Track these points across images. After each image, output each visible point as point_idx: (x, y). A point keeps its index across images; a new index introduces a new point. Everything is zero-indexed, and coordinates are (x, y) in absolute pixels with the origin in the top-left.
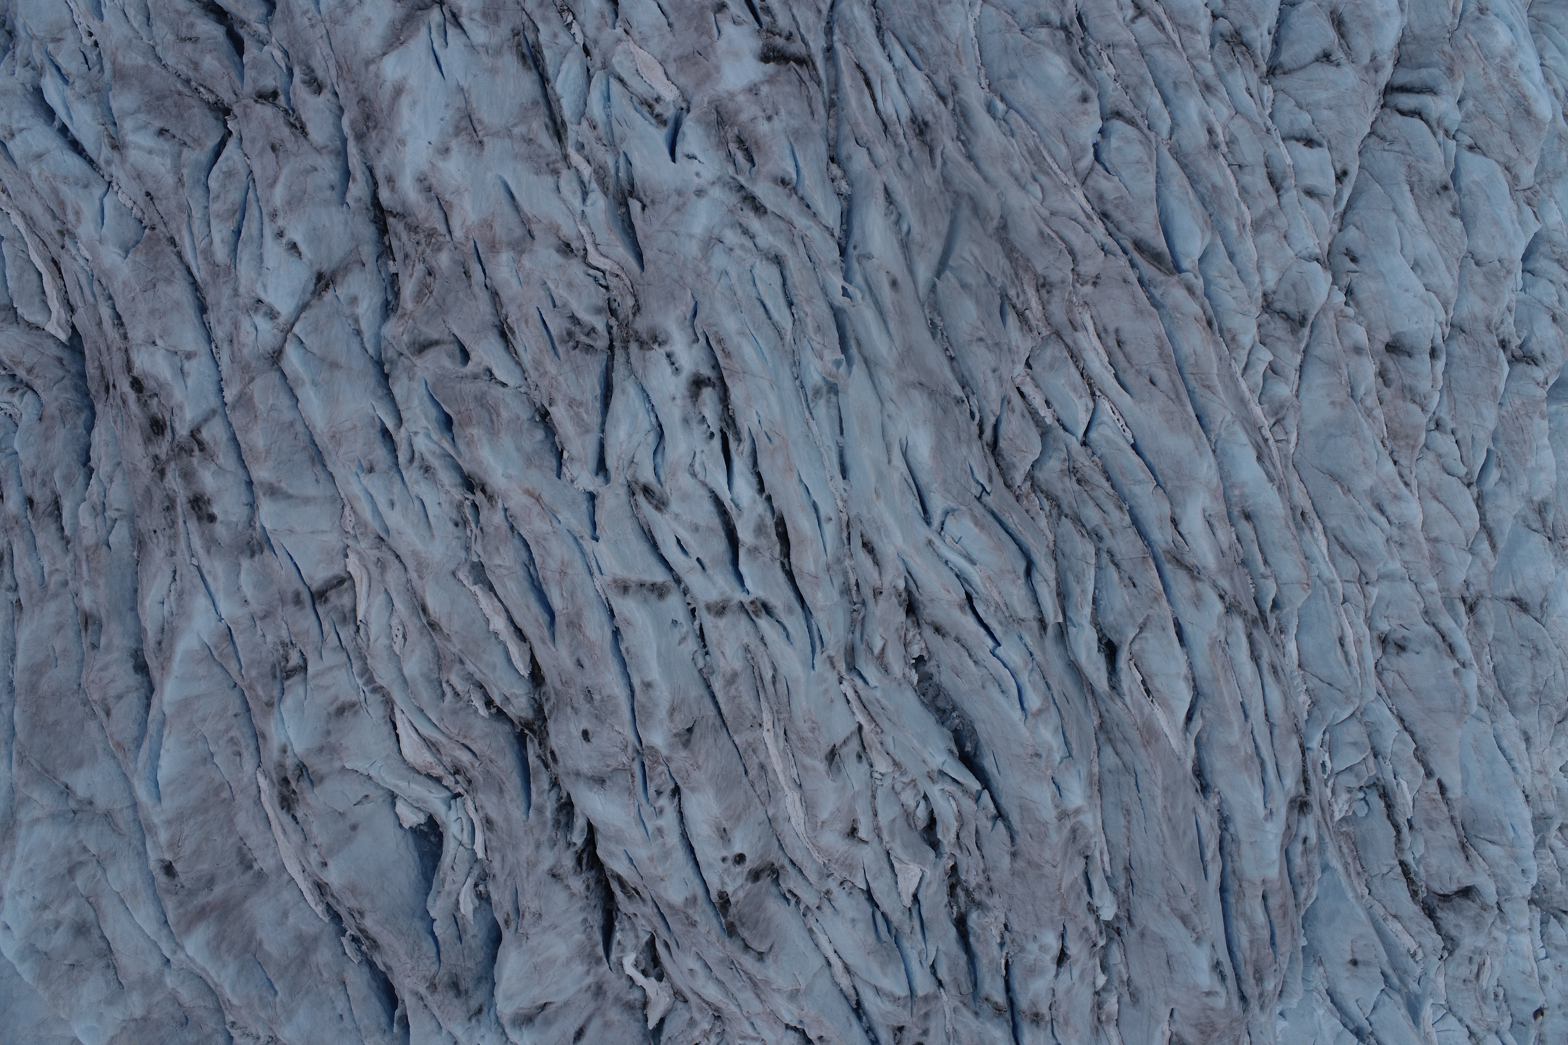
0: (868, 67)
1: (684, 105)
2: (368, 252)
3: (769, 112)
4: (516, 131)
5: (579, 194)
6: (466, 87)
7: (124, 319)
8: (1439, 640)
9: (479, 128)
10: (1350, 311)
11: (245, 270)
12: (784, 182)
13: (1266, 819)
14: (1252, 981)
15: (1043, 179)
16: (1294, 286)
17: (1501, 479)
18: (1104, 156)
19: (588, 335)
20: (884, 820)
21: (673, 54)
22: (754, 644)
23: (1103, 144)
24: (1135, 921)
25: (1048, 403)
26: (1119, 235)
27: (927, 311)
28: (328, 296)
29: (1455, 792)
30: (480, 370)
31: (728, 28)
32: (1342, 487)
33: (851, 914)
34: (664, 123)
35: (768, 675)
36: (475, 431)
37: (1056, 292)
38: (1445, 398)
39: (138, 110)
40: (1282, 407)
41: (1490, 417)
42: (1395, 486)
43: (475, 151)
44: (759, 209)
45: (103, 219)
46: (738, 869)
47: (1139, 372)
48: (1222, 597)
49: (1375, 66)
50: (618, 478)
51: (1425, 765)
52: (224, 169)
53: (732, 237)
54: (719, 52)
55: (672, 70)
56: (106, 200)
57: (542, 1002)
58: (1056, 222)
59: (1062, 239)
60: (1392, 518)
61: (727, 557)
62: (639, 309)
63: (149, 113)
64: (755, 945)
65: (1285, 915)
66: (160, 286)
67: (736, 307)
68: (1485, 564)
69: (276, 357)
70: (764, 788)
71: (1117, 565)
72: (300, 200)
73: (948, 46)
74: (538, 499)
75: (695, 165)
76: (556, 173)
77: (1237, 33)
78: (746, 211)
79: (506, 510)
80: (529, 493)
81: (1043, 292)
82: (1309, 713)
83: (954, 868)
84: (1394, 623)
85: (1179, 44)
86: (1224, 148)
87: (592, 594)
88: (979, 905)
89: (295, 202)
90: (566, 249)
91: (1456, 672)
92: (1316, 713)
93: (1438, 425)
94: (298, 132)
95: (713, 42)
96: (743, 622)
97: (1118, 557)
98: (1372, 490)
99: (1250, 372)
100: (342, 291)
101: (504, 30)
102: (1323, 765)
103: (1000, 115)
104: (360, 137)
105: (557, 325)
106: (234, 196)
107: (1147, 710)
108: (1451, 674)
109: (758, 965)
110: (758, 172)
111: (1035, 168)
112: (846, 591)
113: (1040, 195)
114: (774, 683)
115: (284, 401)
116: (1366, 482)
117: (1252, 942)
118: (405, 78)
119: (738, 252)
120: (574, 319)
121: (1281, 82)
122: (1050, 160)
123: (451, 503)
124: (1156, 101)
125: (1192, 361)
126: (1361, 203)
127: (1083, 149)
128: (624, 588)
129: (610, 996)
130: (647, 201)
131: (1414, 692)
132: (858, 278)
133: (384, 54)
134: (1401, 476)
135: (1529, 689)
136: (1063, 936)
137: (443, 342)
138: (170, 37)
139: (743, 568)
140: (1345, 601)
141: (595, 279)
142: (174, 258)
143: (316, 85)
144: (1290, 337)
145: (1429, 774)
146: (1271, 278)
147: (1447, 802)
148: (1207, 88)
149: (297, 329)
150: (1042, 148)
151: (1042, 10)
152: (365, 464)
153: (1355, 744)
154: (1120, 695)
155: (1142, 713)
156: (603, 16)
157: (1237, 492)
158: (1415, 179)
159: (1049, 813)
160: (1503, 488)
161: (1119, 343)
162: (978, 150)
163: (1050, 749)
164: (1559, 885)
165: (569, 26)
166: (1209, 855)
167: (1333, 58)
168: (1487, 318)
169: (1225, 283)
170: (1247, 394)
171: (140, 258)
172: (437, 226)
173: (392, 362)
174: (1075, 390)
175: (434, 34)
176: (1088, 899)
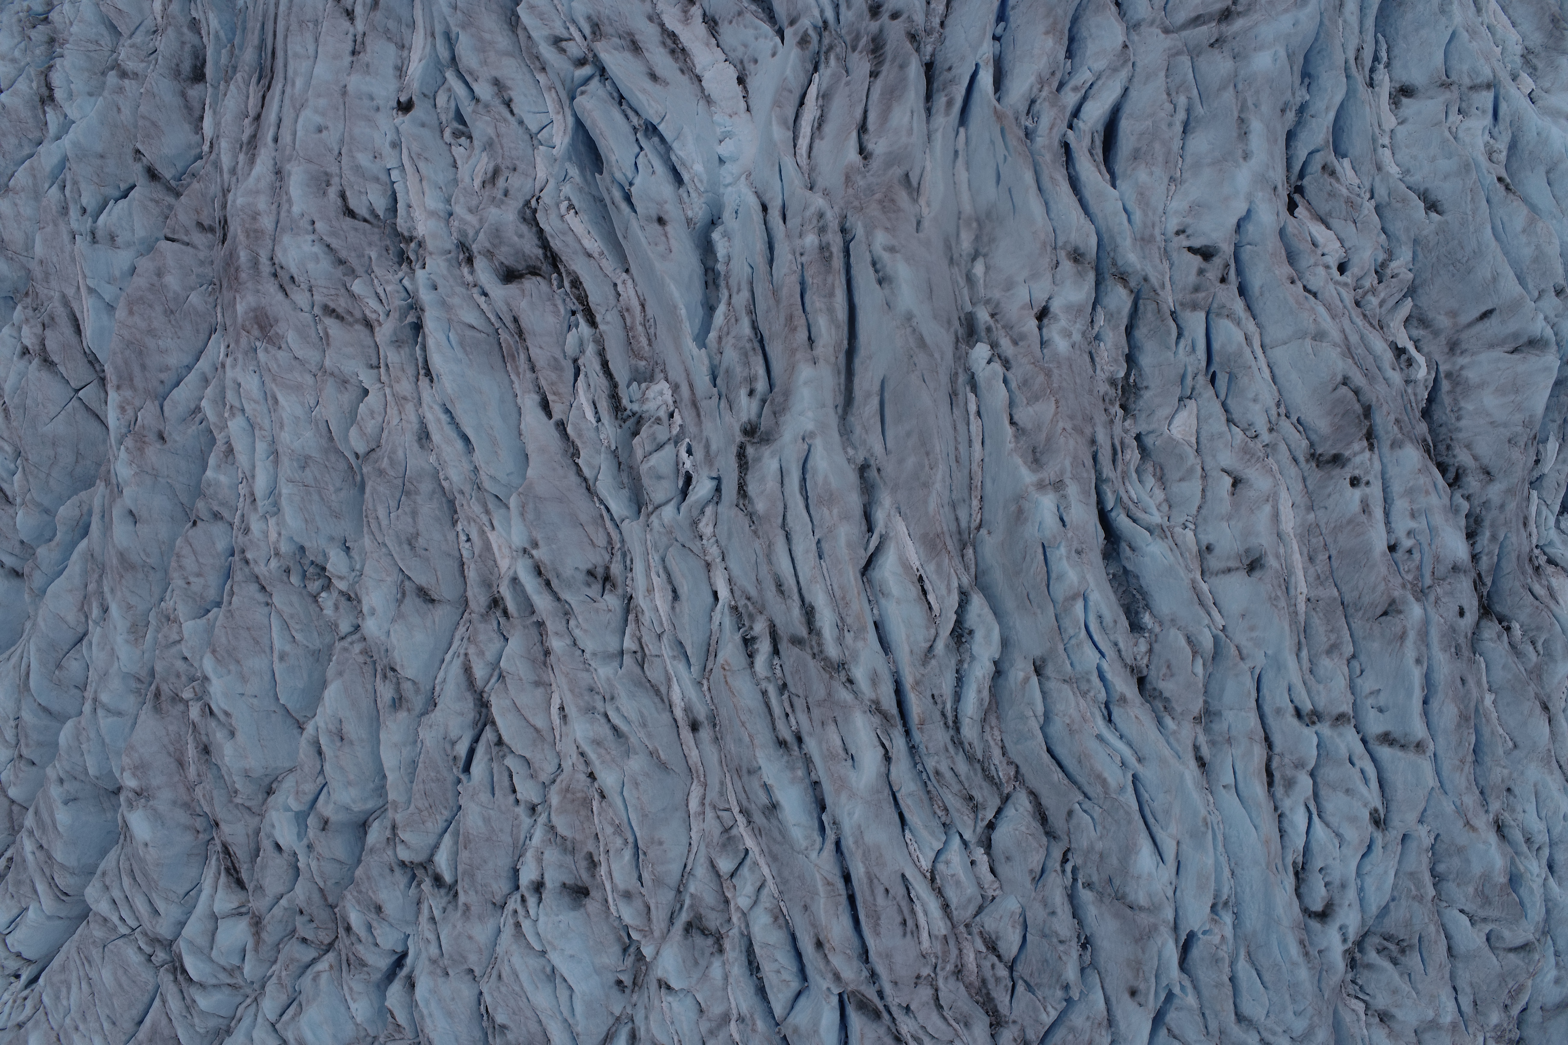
8: (554, 583)
13: (812, 435)
17: (453, 744)
19: (1385, 948)
32: (658, 758)
33: (1257, 407)
42: (600, 756)
46: (1357, 473)
48: (851, 681)
57: (1515, 356)
58: (950, 1035)
59: (945, 1019)
60: (603, 720)
64: (1351, 394)
70: (1314, 541)
74: (1467, 823)
79: (1487, 811)
80: (1473, 829)
84: (601, 605)
87: (1441, 740)
91: (535, 545)
93: (533, 809)
98: (628, 753)
108: (540, 543)
109: (1350, 374)
116: (636, 764)
117: (831, 295)
120: (1395, 962)
128: (1419, 746)
129: (1443, 340)
134: (587, 763)
139: (1315, 753)
144: (702, 911)
145: (561, 426)
146: (716, 970)
147: (539, 389)
153: (659, 478)
155: (939, 566)
160: (453, 734)
163: (1068, 558)
164: (374, 255)
170: (762, 862)
174: (958, 883)
176: (1009, 375)
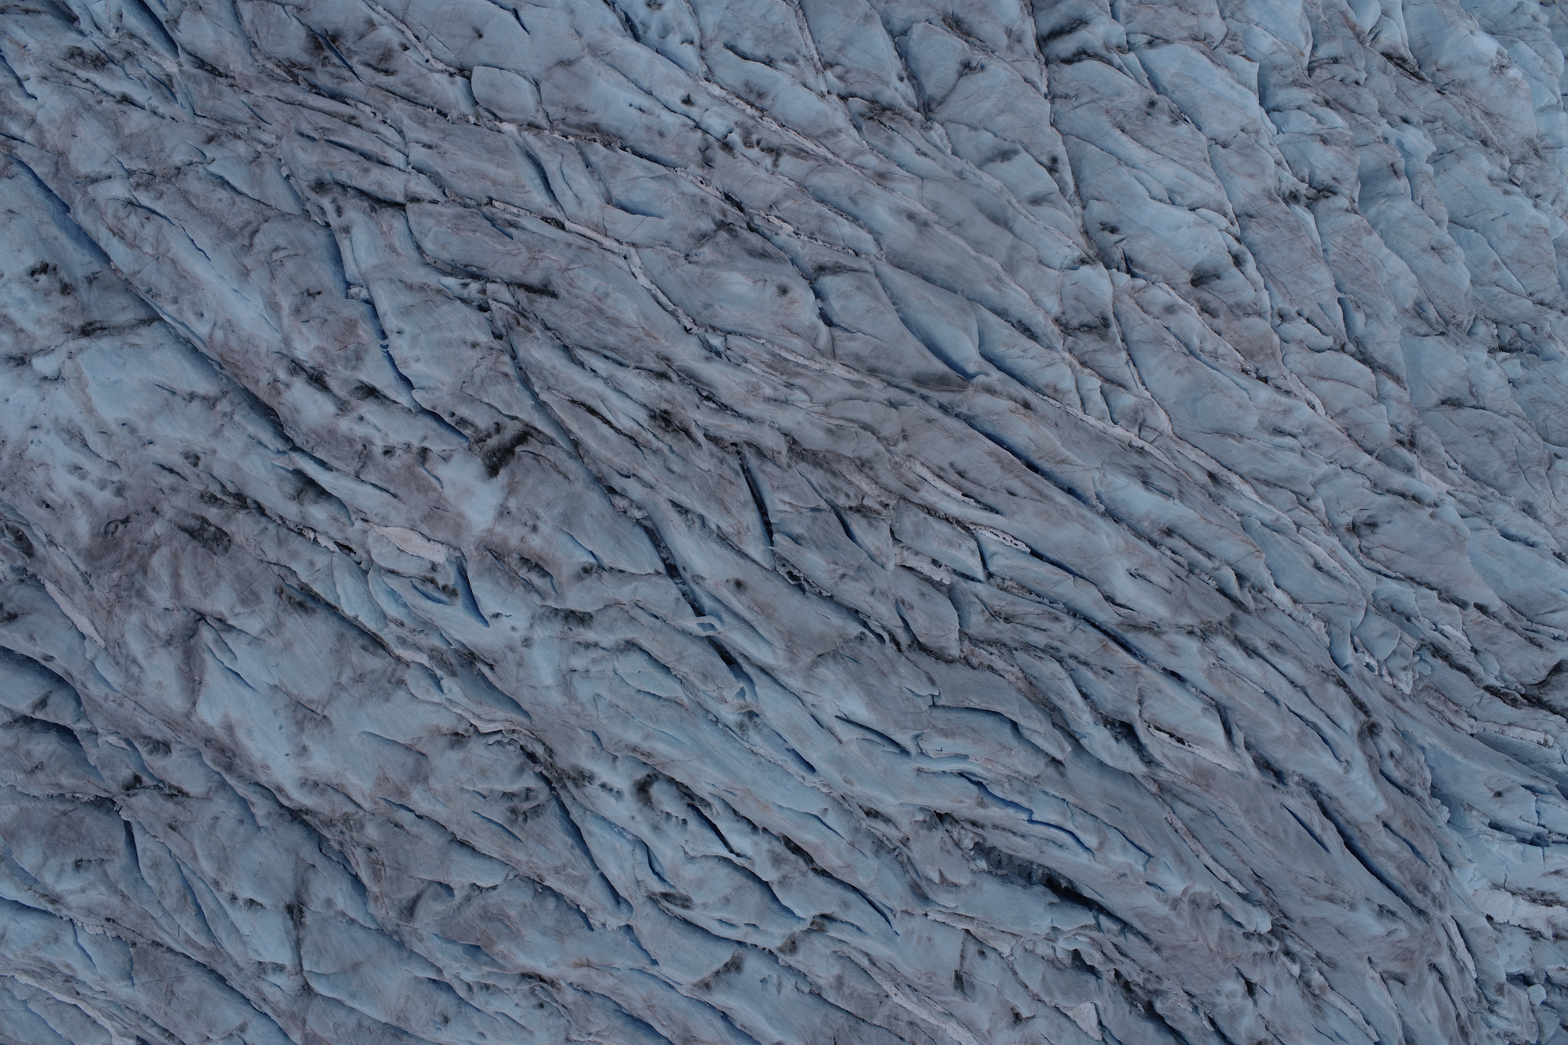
0: (581, 397)
1: (458, 554)
2: (309, 852)
3: (530, 523)
4: (344, 679)
5: (433, 690)
6: (277, 683)
7: (172, 1030)
9: (313, 707)
10: (1140, 282)
11: (230, 946)
12: (587, 570)
14: (1419, 896)
15: (798, 381)
16: (1077, 298)
18: (835, 320)
20: (1035, 986)
21: (417, 516)
22: (837, 947)
23: (827, 308)
24: (1292, 916)
25: (935, 562)
26: (896, 381)
27: (782, 571)
28: (308, 919)
29: (1495, 604)
30: (467, 890)
31: (444, 471)
34: (453, 593)
35: (865, 963)
36: (502, 947)
37: (877, 466)
38: (1273, 289)
39: (46, 858)
40: (1136, 412)
41: (1324, 277)
43: (326, 731)
44: (583, 619)
45: (90, 958)
47: (994, 490)
49: (1014, 36)
50: (638, 900)
51: (1455, 601)
52: (149, 864)
53: (579, 662)
54: (452, 501)
55: (425, 530)
56: (80, 941)
61: (767, 899)
62: (551, 751)
63: (55, 853)
65: (1413, 828)
66: (179, 989)
67: (626, 718)
68: (1399, 401)
69: (307, 989)
71: (1085, 664)
72: (227, 859)
73: (635, 333)
75: (505, 623)
76: (401, 682)
77: (873, 102)
78: (575, 630)
81: (867, 470)
82: (1328, 633)
83: (1118, 974)
85: (830, 156)
86: (933, 217)
88: (1157, 993)
89: (224, 862)
90: (457, 739)
92: (1335, 630)
94: (180, 798)
95: (440, 494)
96: (817, 941)
97: (1082, 657)
99: (1090, 406)
100: (315, 906)
101: (269, 599)
102: (1368, 665)
103: (721, 348)
104: (230, 768)
105: (498, 813)
106: (174, 884)
107: (1189, 759)
110: (560, 584)
111: (784, 377)
112: (880, 845)
113: (805, 397)
114: (874, 964)
115: (341, 1014)
118: (226, 716)
119: (594, 669)
121: (942, 113)
122: (791, 357)
123: (525, 996)
124: (845, 229)
125: (1033, 447)
126: (1086, 173)
127: (813, 328)
130: (491, 662)
131: (1406, 552)
132: (707, 603)
133: (194, 704)
135: (1505, 466)
136: (1240, 974)
137: (423, 892)
138: (21, 777)
140: (1299, 526)
141: (499, 742)
142: (168, 956)
143: (162, 747)
148: (882, 177)
149: (306, 967)
150: (777, 350)
151: (690, 229)
152: (439, 1019)
154: (1159, 765)
156: (336, 520)
157: (1146, 524)
158: (1119, 117)
159: (1163, 910)
161: (961, 474)
162: (725, 399)
165: (315, 539)
166: (1318, 830)
167: (974, 64)
168: (1264, 190)
169: (1016, 352)
171: (144, 977)
172: (345, 810)
173: (396, 932)
175: (219, 655)
